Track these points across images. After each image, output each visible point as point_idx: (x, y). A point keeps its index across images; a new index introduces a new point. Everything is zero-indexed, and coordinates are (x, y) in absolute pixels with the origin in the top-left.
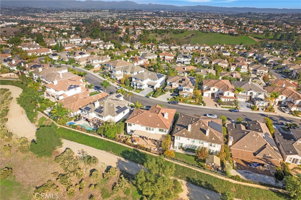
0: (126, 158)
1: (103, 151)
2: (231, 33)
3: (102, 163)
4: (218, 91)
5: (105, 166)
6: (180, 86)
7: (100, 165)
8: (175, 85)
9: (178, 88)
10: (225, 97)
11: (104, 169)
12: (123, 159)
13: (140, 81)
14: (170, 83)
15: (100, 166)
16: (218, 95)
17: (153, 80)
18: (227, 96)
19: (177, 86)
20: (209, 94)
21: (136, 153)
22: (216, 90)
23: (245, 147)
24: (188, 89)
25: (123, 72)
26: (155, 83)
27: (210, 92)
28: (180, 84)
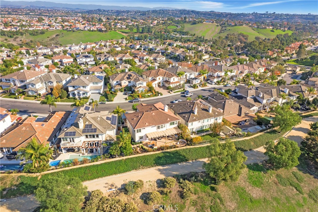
0: (163, 165)
1: (132, 171)
2: (99, 30)
3: (147, 182)
4: (163, 79)
5: (153, 182)
6: (130, 82)
7: (147, 185)
8: (125, 83)
9: (128, 85)
10: (173, 83)
11: (155, 187)
12: (161, 167)
13: (82, 88)
14: (117, 83)
15: (148, 187)
16: (163, 84)
17: (96, 83)
18: (173, 82)
19: (127, 83)
20: (156, 84)
21: (167, 154)
22: (161, 78)
23: (231, 112)
24: (141, 84)
25: (44, 84)
26: (99, 86)
27: (156, 82)
28: (129, 80)
